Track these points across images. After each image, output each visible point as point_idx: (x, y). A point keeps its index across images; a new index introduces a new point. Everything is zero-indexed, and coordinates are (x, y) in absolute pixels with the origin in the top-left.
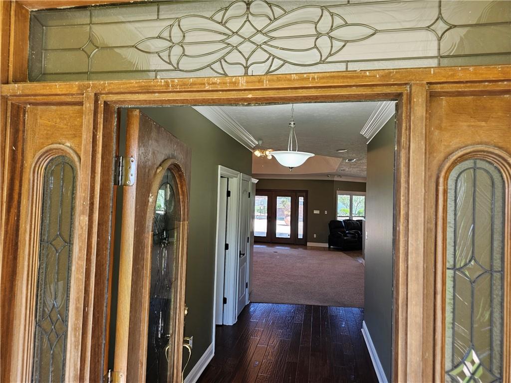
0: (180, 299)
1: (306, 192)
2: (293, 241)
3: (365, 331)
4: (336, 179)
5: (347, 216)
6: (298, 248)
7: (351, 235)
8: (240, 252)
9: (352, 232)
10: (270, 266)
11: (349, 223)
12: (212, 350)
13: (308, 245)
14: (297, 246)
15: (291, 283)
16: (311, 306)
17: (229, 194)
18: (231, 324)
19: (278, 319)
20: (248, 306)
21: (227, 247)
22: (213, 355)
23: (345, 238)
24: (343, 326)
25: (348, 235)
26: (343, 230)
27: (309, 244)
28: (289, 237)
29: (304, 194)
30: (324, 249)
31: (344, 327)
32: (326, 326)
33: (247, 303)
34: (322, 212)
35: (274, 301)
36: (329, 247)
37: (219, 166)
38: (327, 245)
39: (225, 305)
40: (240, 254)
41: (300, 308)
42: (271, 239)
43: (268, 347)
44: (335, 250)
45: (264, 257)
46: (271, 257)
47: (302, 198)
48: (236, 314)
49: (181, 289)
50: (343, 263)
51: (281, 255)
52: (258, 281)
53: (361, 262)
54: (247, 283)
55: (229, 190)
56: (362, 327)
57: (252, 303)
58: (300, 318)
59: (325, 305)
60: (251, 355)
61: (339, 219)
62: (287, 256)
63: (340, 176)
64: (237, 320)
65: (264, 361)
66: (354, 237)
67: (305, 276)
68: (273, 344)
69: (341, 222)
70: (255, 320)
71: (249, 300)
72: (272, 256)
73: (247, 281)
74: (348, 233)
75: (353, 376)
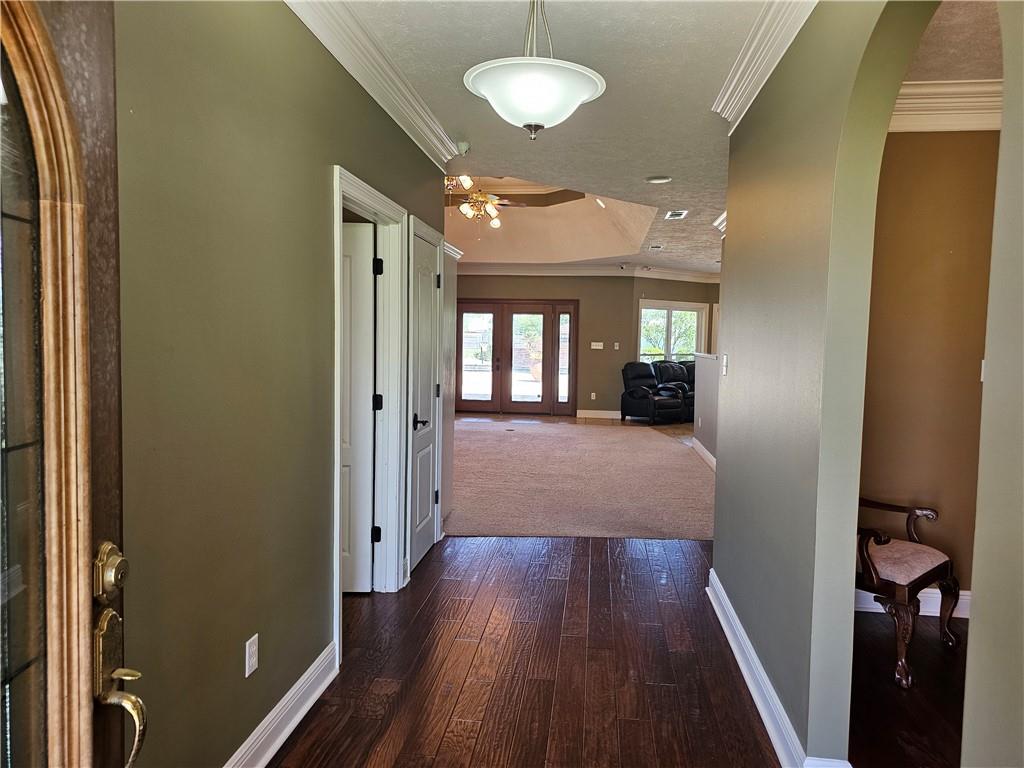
0: (64, 526)
1: (576, 303)
2: (547, 409)
3: (717, 592)
4: (639, 273)
5: (661, 355)
6: (558, 422)
7: (669, 393)
8: (415, 416)
9: (671, 385)
10: (499, 457)
11: (663, 369)
12: (334, 658)
13: (578, 416)
14: (557, 419)
15: (543, 491)
16: (586, 539)
17: (378, 267)
18: (393, 589)
19: (510, 572)
20: (441, 544)
21: (378, 402)
22: (336, 671)
23: (657, 398)
24: (663, 582)
25: (661, 392)
26: (650, 382)
27: (581, 413)
28: (540, 400)
29: (571, 308)
30: (612, 422)
31: (666, 584)
32: (623, 584)
33: (438, 537)
34: (608, 346)
35: (501, 533)
36: (623, 419)
37: (337, 168)
38: (618, 415)
39: (376, 544)
40: (416, 422)
41: (560, 544)
42: (501, 406)
43: (482, 645)
44: (634, 423)
45: (485, 440)
46: (500, 441)
47: (567, 316)
48: (405, 565)
49: (64, 483)
50: (654, 446)
51: (523, 436)
52: (468, 489)
53: (691, 445)
54: (437, 492)
55: (379, 257)
56: (706, 582)
57: (450, 539)
58: (562, 570)
59: (619, 535)
60: (437, 664)
61: (644, 360)
62: (534, 437)
63: (646, 267)
64: (408, 579)
65: (468, 681)
66: (675, 397)
67: (572, 476)
68: (493, 636)
69: (648, 365)
70: (453, 578)
71: (443, 530)
72: (501, 438)
73: (438, 487)
74: (662, 389)
75: (698, 711)
